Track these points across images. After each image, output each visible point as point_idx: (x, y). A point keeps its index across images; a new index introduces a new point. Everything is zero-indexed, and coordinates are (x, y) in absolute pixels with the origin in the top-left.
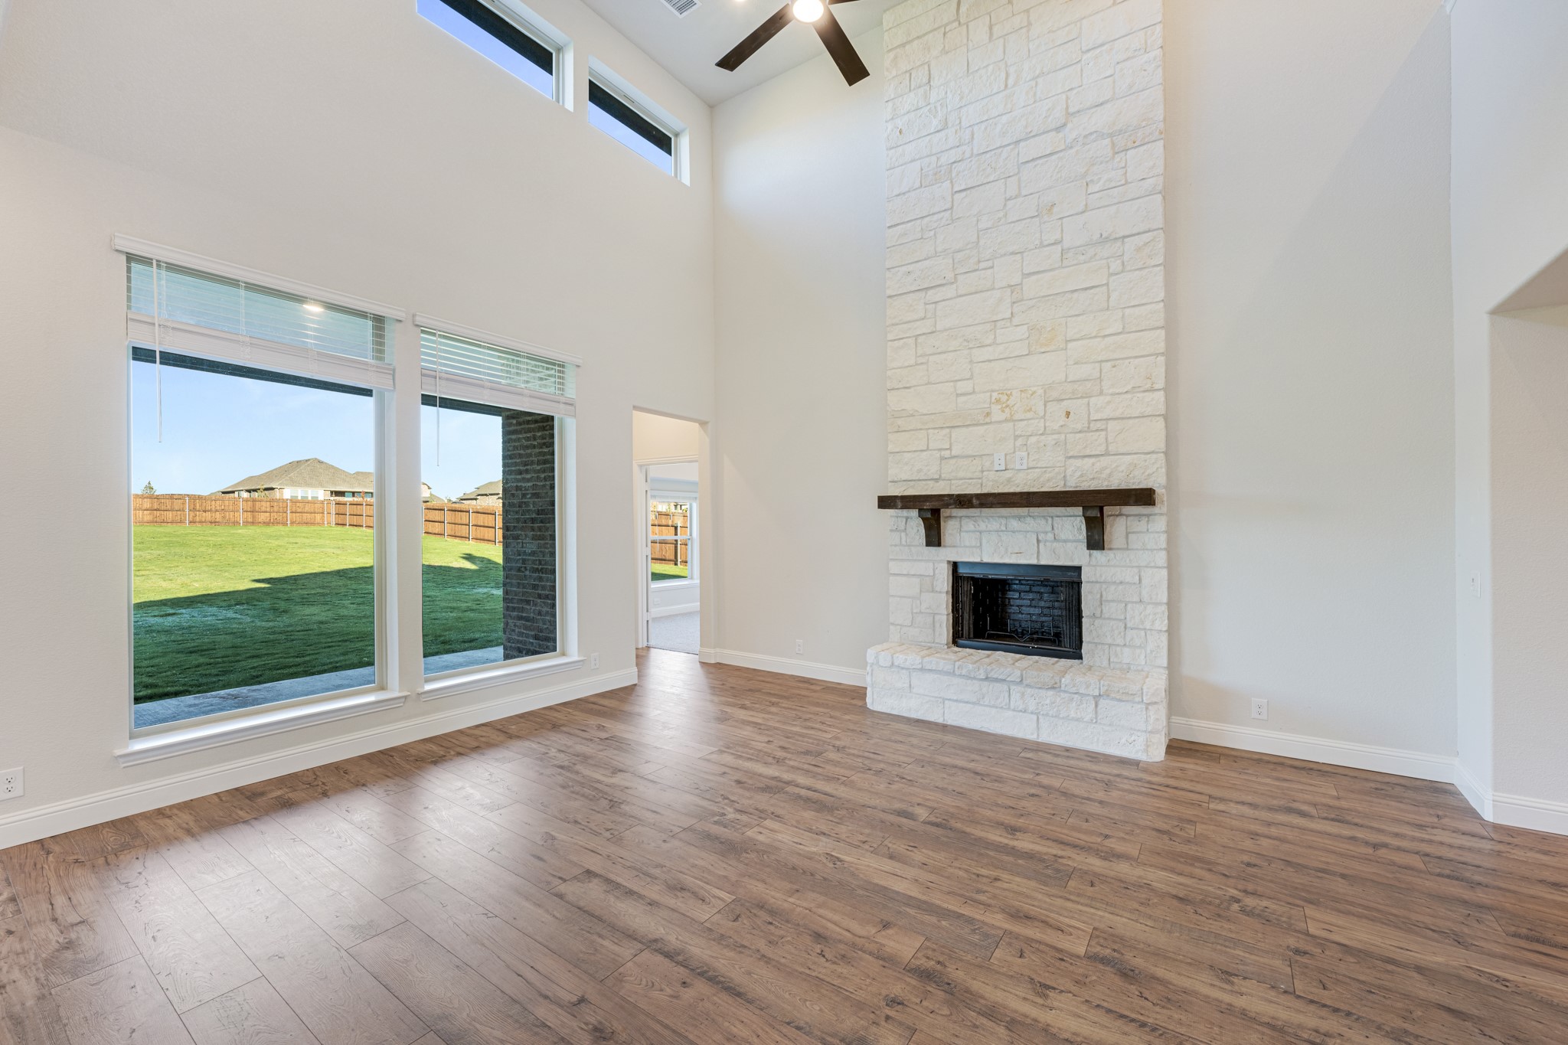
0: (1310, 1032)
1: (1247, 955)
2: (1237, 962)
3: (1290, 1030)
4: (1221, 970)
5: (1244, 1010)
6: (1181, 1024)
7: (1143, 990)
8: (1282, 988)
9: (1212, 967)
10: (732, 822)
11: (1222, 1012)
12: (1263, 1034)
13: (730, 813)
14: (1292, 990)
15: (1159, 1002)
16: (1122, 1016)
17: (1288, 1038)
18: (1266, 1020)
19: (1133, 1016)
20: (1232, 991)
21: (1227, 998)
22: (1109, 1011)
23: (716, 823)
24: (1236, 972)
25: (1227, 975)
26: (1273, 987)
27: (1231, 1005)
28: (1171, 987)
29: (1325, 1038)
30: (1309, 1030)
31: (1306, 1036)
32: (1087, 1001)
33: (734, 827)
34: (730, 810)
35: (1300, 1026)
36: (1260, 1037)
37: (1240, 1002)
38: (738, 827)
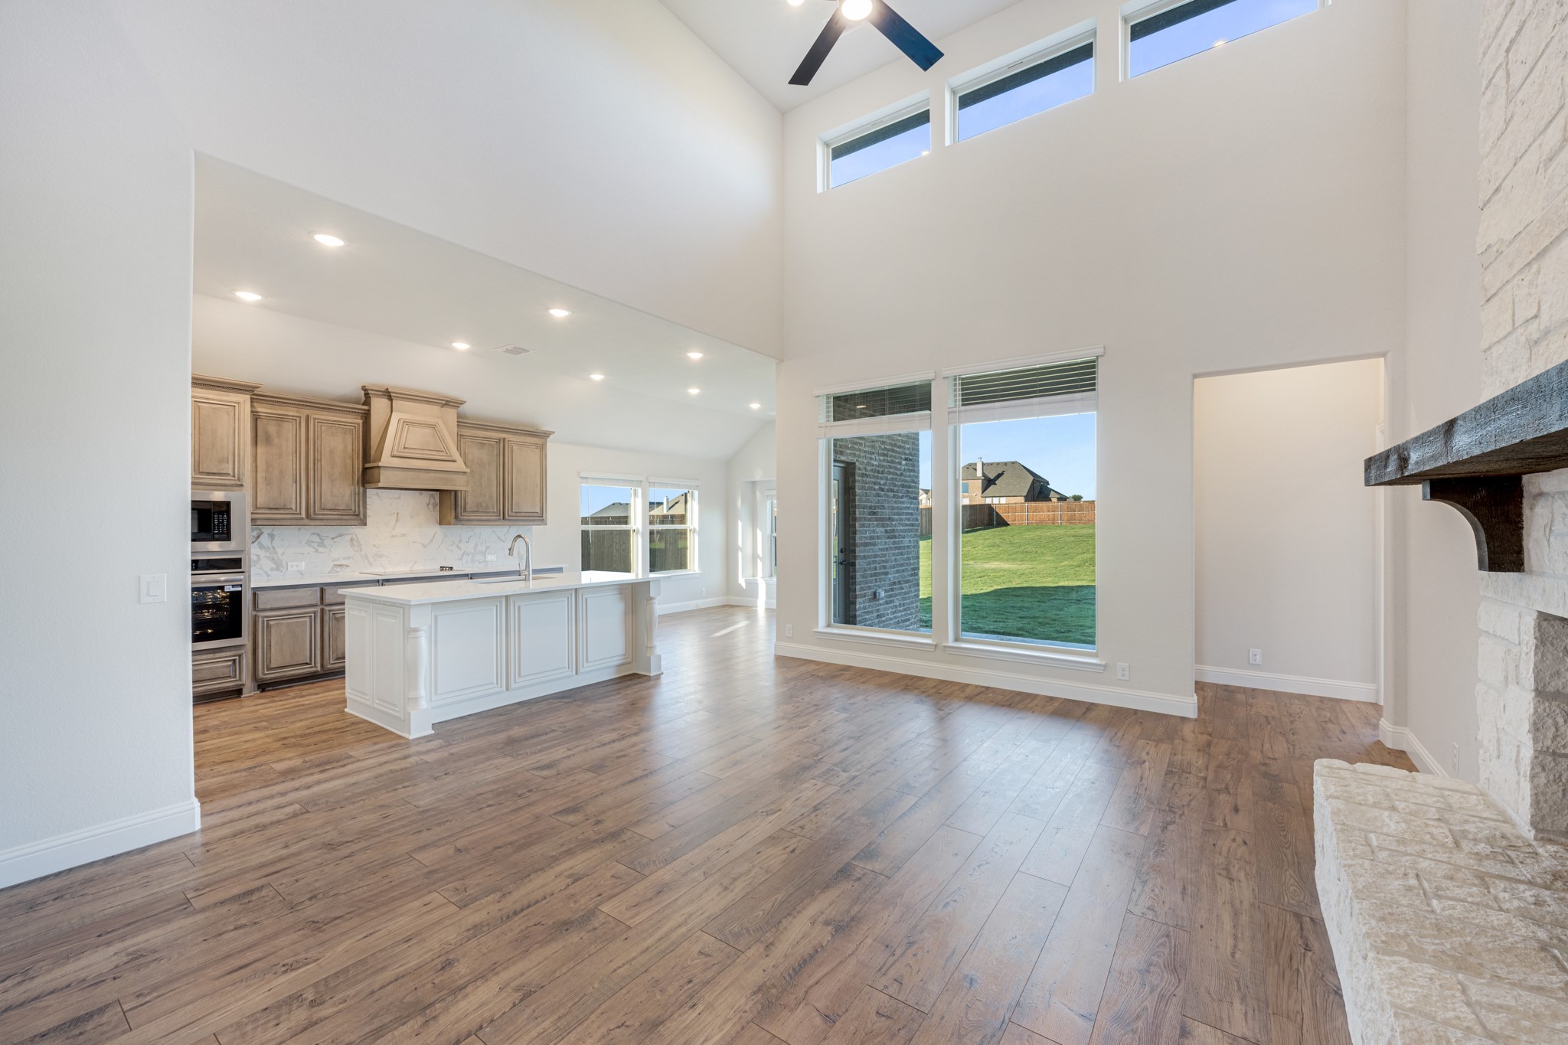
0: (437, 1012)
1: (539, 1029)
2: (536, 1013)
3: (449, 999)
4: (535, 992)
5: (487, 980)
6: (502, 933)
7: (543, 927)
8: (487, 1027)
9: (542, 988)
11: (495, 964)
12: (461, 978)
14: (480, 1034)
15: (528, 931)
16: (529, 906)
17: (445, 992)
18: (469, 989)
19: (525, 912)
20: (508, 984)
21: (505, 976)
22: (537, 902)
24: (525, 1002)
25: (527, 994)
26: (492, 1021)
27: (497, 974)
28: (538, 945)
29: (425, 1020)
30: (440, 1013)
31: (438, 1006)
32: (553, 894)
35: (446, 1009)
36: (460, 974)
37: (494, 984)
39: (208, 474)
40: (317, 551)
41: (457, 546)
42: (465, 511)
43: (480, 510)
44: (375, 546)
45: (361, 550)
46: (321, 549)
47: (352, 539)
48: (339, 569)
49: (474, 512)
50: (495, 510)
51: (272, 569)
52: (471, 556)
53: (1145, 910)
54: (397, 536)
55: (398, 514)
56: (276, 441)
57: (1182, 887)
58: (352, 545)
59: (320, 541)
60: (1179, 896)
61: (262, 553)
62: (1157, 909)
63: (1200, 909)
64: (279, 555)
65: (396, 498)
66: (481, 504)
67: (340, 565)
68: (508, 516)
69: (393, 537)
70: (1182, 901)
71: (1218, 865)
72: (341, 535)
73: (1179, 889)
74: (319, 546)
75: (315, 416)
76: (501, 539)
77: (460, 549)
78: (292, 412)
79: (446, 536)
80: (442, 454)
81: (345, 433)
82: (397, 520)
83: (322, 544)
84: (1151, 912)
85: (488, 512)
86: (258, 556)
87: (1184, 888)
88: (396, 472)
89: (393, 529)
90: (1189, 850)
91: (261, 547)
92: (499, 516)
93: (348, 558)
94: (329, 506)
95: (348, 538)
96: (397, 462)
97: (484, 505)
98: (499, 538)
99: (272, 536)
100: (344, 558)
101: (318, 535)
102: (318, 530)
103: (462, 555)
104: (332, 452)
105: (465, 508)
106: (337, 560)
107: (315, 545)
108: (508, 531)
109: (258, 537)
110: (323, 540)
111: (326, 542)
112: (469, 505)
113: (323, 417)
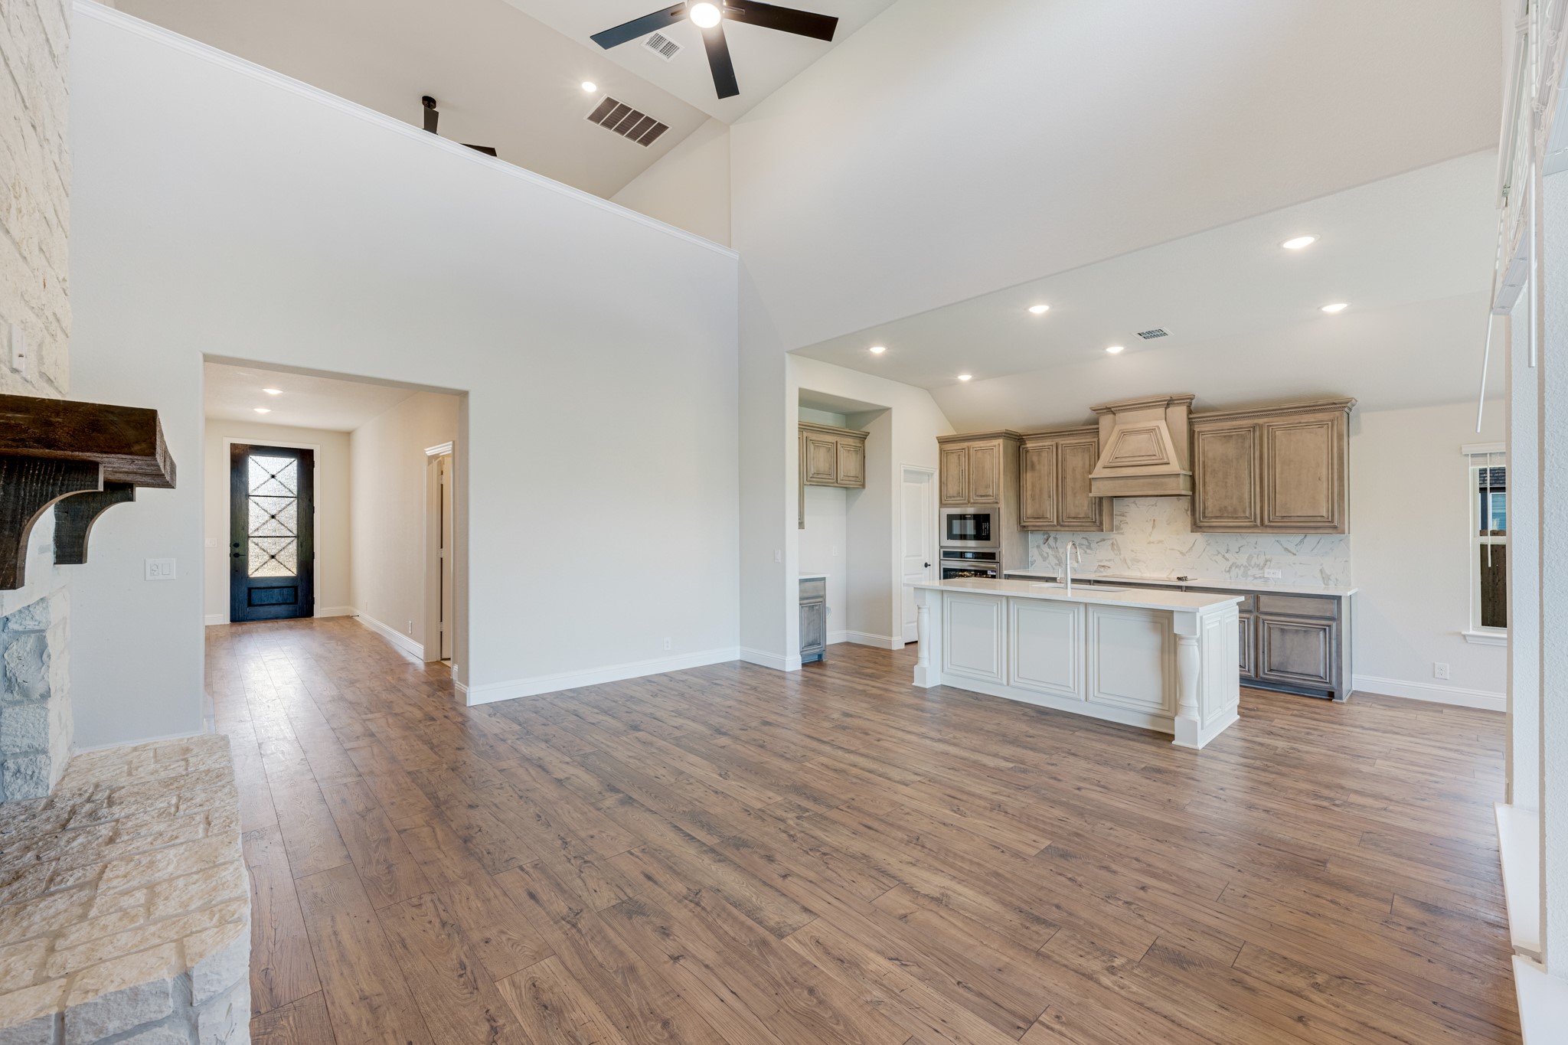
10: (791, 810)
13: (791, 819)
23: (807, 810)
33: (791, 805)
34: (791, 822)
38: (787, 805)
39: (982, 496)
40: (1086, 552)
41: (1224, 556)
42: (1204, 517)
43: (1225, 515)
44: (1132, 551)
45: (1120, 554)
46: (1088, 551)
47: (1113, 544)
48: (1102, 569)
49: (1216, 517)
50: (1247, 514)
51: (1056, 564)
52: (1242, 569)
53: (422, 901)
54: (1153, 543)
55: (1154, 520)
56: (1037, 467)
57: (408, 946)
58: (1113, 549)
59: (1087, 544)
60: (404, 935)
61: (1050, 552)
62: (414, 909)
63: (378, 936)
64: (1061, 553)
65: (1153, 505)
66: (1225, 507)
67: (1103, 566)
68: (1270, 521)
69: (1149, 543)
70: (398, 931)
71: (388, 1009)
72: (1104, 540)
73: (408, 941)
74: (1087, 548)
75: (1062, 442)
76: (1290, 552)
77: (1227, 560)
78: (1047, 443)
79: (1208, 544)
80: (1154, 458)
81: (1084, 452)
82: (1153, 527)
83: (1089, 547)
84: (417, 903)
85: (1236, 518)
86: (1047, 553)
87: (405, 947)
88: (1106, 482)
89: (1150, 536)
90: (433, 1005)
91: (1050, 547)
92: (1255, 521)
93: (1110, 560)
94: (1073, 515)
95: (1110, 542)
96: (1108, 473)
97: (1230, 509)
98: (1286, 549)
99: (1055, 539)
100: (1106, 560)
101: (1087, 539)
102: (1085, 535)
103: (1230, 568)
104: (1074, 470)
105: (1204, 513)
106: (1101, 561)
107: (1084, 547)
108: (1302, 541)
109: (1047, 540)
110: (1090, 544)
111: (1092, 545)
112: (1210, 509)
113: (1068, 442)
